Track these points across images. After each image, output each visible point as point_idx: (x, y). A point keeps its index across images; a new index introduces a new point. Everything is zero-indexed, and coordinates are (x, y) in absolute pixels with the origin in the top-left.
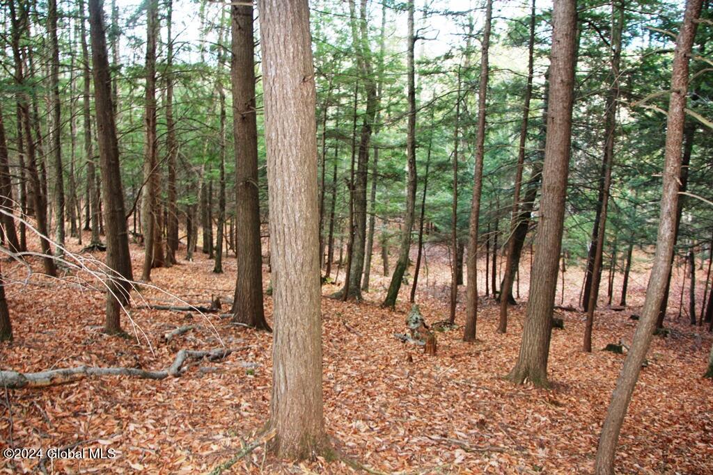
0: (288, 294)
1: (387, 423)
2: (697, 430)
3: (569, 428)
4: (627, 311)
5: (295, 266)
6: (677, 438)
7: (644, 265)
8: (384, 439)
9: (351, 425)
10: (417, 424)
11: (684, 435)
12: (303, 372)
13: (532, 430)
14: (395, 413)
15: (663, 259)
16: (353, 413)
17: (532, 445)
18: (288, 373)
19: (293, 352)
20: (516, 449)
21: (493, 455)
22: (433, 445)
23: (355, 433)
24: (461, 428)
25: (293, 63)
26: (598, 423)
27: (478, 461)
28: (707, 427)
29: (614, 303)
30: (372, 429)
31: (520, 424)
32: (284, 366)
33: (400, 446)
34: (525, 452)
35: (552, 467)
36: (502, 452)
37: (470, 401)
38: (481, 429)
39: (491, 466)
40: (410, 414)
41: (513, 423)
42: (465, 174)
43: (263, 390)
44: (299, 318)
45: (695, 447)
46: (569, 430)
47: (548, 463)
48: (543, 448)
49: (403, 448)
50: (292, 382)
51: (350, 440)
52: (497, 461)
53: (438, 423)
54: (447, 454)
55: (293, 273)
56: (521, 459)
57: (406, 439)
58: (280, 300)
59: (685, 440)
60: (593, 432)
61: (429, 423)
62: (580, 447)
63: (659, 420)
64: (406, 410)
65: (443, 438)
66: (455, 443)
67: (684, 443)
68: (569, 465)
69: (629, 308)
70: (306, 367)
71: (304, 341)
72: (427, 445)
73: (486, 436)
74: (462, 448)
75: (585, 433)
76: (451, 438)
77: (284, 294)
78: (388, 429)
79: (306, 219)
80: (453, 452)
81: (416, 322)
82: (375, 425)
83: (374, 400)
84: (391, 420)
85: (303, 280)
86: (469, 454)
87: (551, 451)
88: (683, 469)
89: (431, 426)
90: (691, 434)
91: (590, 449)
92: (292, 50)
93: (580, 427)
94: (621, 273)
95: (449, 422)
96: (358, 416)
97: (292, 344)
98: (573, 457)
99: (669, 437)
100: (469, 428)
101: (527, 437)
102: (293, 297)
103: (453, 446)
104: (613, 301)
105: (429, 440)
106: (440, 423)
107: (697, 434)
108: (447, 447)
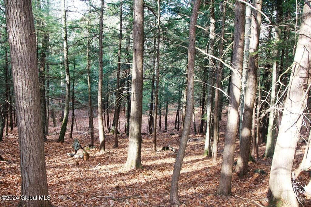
0: (28, 137)
1: (75, 194)
2: (205, 177)
3: (155, 184)
4: (168, 132)
5: (30, 124)
6: (198, 181)
7: (173, 111)
8: (75, 202)
9: (58, 198)
10: (89, 192)
11: (200, 179)
12: (38, 174)
13: (139, 187)
14: (77, 189)
15: (190, 107)
16: (57, 192)
17: (142, 193)
18: (30, 176)
19: (32, 165)
20: (135, 196)
21: (126, 200)
22: (99, 200)
23: (61, 201)
24: (109, 191)
25: (25, 26)
26: (166, 180)
27: (120, 204)
28: (208, 175)
29: (162, 129)
30: (68, 198)
31: (134, 185)
32: (28, 173)
33: (84, 203)
34: (139, 197)
35: (152, 201)
36: (130, 198)
37: (110, 179)
38: (118, 190)
39: (127, 205)
40: (84, 188)
41: (131, 186)
42: (92, 75)
43: (7, 189)
44: (34, 148)
45: (205, 183)
46: (155, 185)
47: (150, 199)
48: (146, 194)
49: (85, 204)
50: (32, 180)
51: (59, 205)
52: (129, 202)
53: (98, 190)
54: (106, 203)
55: (30, 127)
56: (138, 199)
57: (86, 200)
58: (23, 141)
59: (201, 181)
60: (165, 184)
61: (94, 191)
62: (161, 191)
63: (190, 175)
64: (82, 187)
65: (103, 196)
66: (109, 198)
67: (201, 182)
68: (159, 199)
69: (169, 131)
70: (39, 171)
71: (37, 159)
72: (96, 201)
73: (121, 193)
74: (112, 199)
75: (161, 185)
76: (106, 196)
77: (25, 137)
78: (76, 197)
79: (35, 101)
80: (108, 202)
81: (77, 147)
82: (70, 196)
83: (66, 185)
84: (76, 192)
85: (35, 130)
86: (116, 201)
87: (150, 194)
88: (203, 192)
89: (95, 192)
90: (203, 179)
91: (165, 191)
92: (24, 19)
93: (159, 183)
94: (164, 116)
95: (103, 189)
96: (60, 193)
97: (31, 161)
98: (160, 195)
99: (195, 181)
100: (113, 191)
101: (139, 190)
102: (30, 138)
103: (108, 199)
104: (161, 128)
105: (97, 198)
106: (99, 190)
107: (205, 178)
108: (105, 200)
